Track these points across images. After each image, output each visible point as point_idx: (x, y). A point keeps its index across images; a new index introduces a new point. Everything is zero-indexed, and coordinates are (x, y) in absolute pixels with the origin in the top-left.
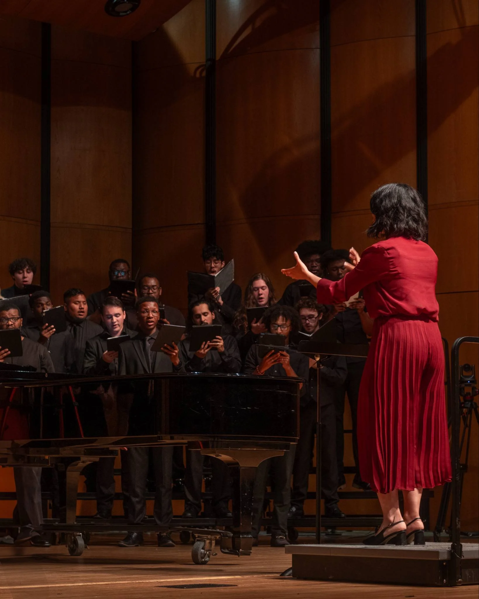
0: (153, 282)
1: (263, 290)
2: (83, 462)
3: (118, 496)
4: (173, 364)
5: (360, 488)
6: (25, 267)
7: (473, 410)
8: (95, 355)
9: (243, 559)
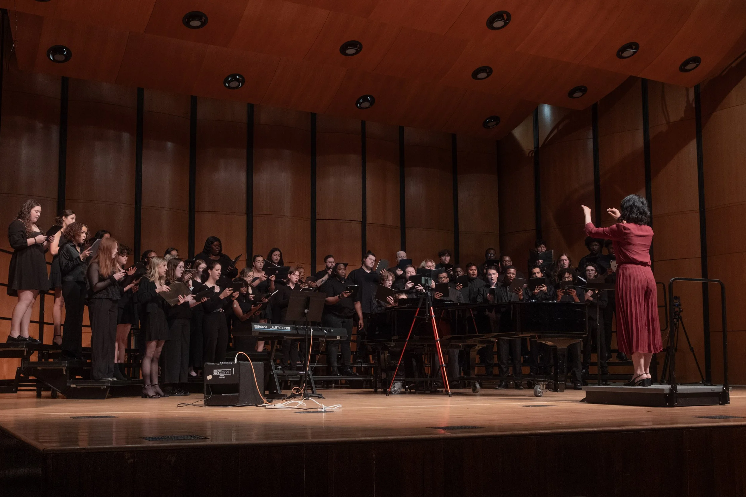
0: (507, 258)
1: (566, 261)
2: (478, 347)
3: (495, 365)
4: (519, 299)
5: (620, 360)
6: (446, 254)
7: (680, 320)
8: (482, 295)
9: (560, 394)
